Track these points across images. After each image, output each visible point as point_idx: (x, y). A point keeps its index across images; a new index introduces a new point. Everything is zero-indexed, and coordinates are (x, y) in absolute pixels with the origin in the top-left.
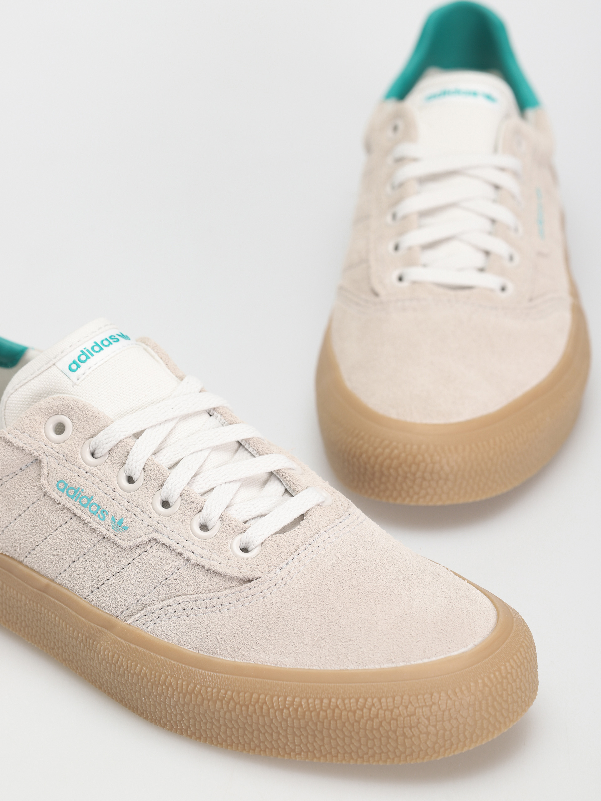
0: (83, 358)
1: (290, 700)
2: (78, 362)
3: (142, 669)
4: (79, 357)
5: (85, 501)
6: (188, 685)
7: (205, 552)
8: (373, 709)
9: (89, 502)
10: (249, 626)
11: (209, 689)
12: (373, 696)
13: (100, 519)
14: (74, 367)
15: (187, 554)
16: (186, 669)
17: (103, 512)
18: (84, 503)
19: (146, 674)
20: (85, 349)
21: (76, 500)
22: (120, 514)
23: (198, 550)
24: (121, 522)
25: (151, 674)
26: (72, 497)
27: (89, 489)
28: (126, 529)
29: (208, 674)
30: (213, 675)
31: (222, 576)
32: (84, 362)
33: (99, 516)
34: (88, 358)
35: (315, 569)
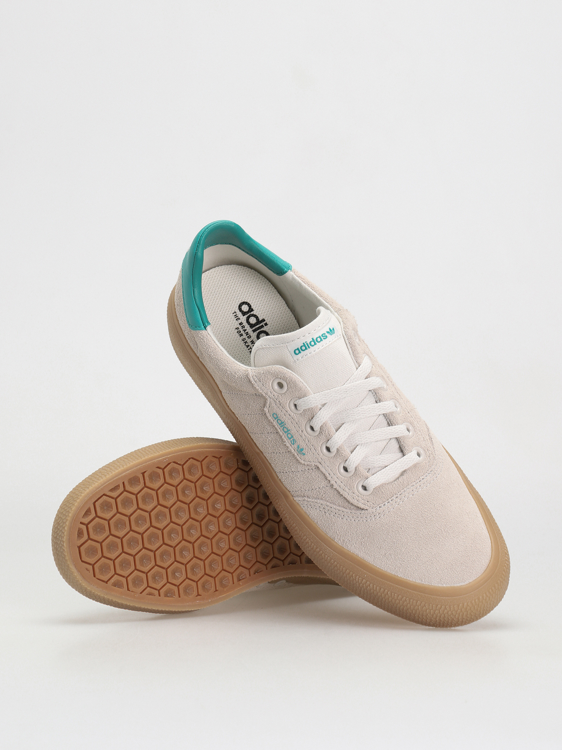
0: (304, 348)
1: (365, 581)
2: (300, 350)
4: (301, 347)
5: (285, 430)
7: (342, 485)
8: (405, 602)
10: (355, 533)
12: (407, 597)
13: (292, 443)
14: (297, 352)
15: (332, 482)
16: (317, 540)
17: (294, 440)
20: (306, 342)
21: (281, 427)
22: (303, 446)
23: (339, 482)
24: (302, 450)
26: (279, 424)
27: (289, 425)
29: (328, 549)
30: (330, 550)
32: (303, 350)
33: (291, 441)
34: (306, 349)
35: (398, 513)
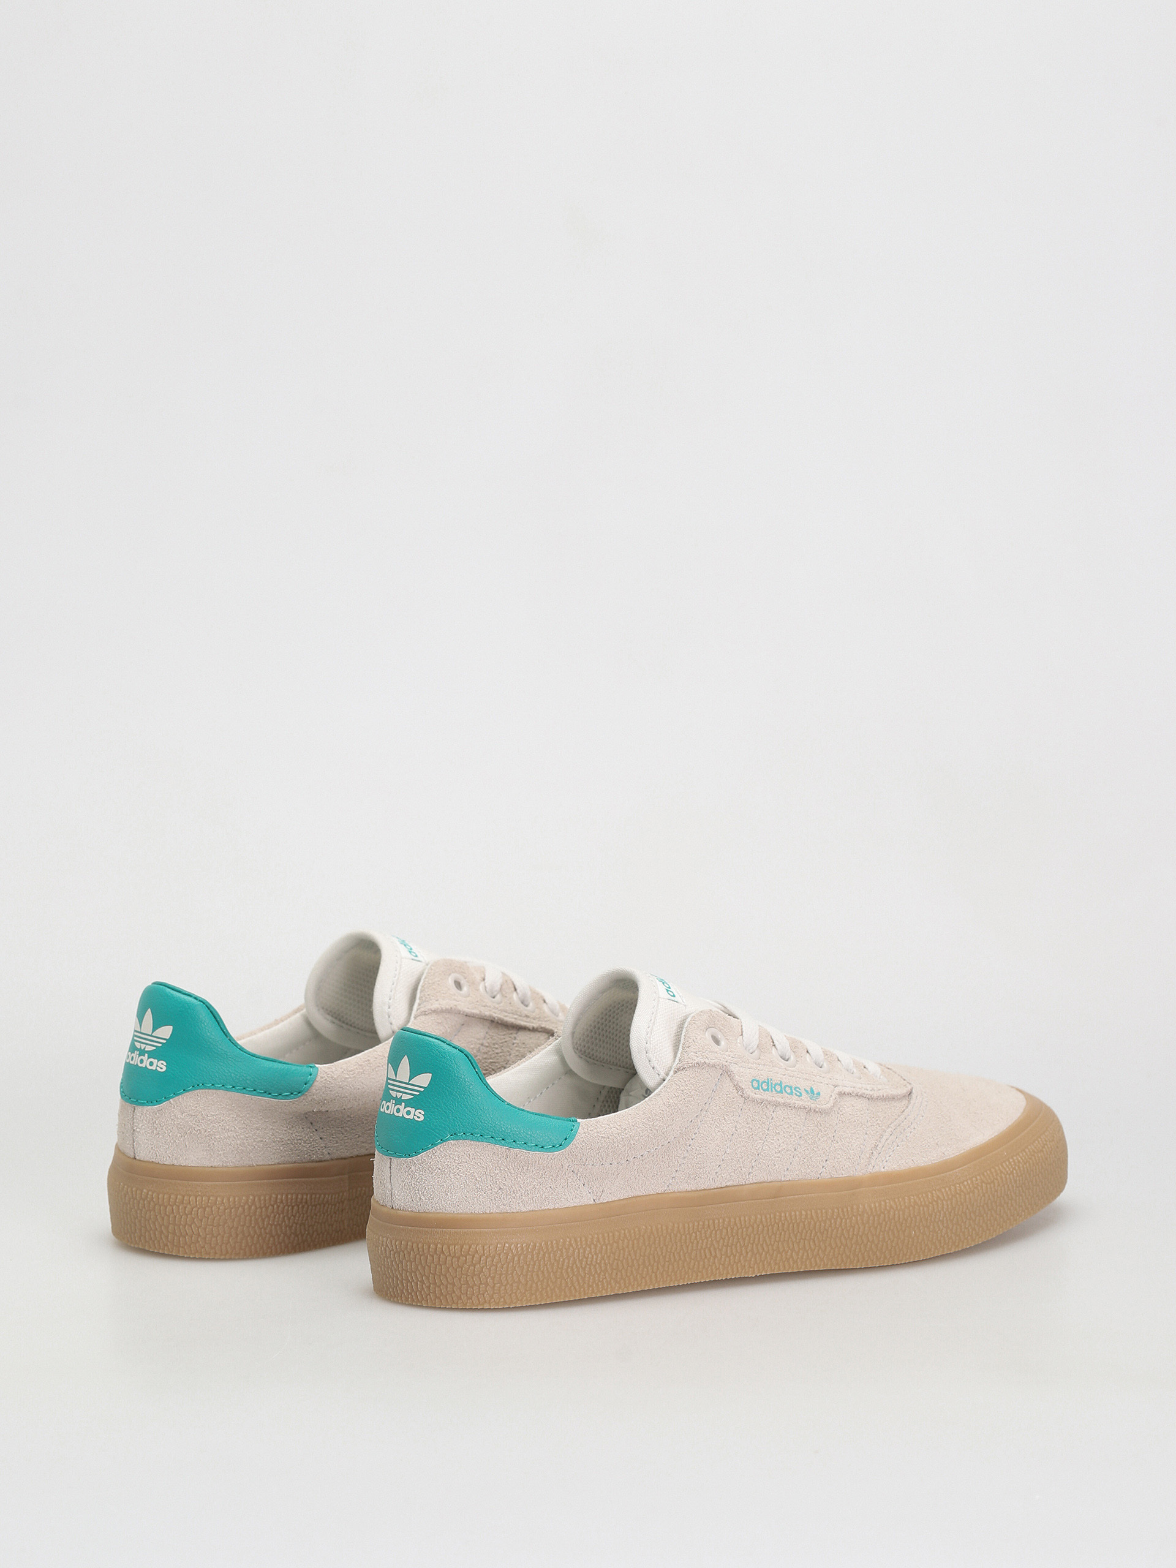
3: (909, 1200)
5: (778, 1088)
6: (950, 1189)
9: (781, 1088)
11: (966, 1183)
13: (799, 1096)
17: (796, 1089)
18: (779, 1090)
19: (915, 1201)
21: (772, 1091)
24: (812, 1090)
25: (920, 1199)
26: (767, 1090)
28: (819, 1094)
31: (893, 1098)
33: (795, 1094)
